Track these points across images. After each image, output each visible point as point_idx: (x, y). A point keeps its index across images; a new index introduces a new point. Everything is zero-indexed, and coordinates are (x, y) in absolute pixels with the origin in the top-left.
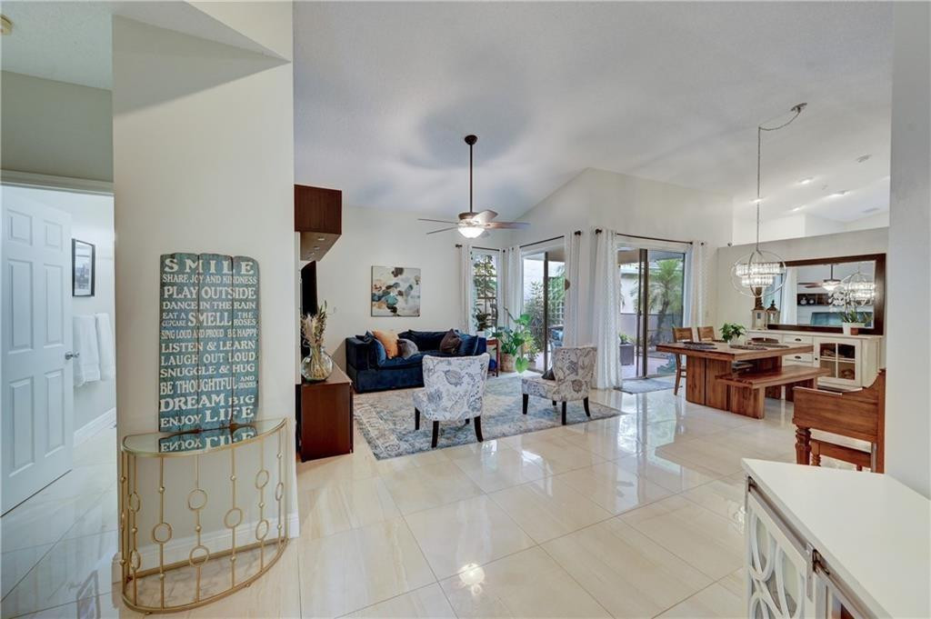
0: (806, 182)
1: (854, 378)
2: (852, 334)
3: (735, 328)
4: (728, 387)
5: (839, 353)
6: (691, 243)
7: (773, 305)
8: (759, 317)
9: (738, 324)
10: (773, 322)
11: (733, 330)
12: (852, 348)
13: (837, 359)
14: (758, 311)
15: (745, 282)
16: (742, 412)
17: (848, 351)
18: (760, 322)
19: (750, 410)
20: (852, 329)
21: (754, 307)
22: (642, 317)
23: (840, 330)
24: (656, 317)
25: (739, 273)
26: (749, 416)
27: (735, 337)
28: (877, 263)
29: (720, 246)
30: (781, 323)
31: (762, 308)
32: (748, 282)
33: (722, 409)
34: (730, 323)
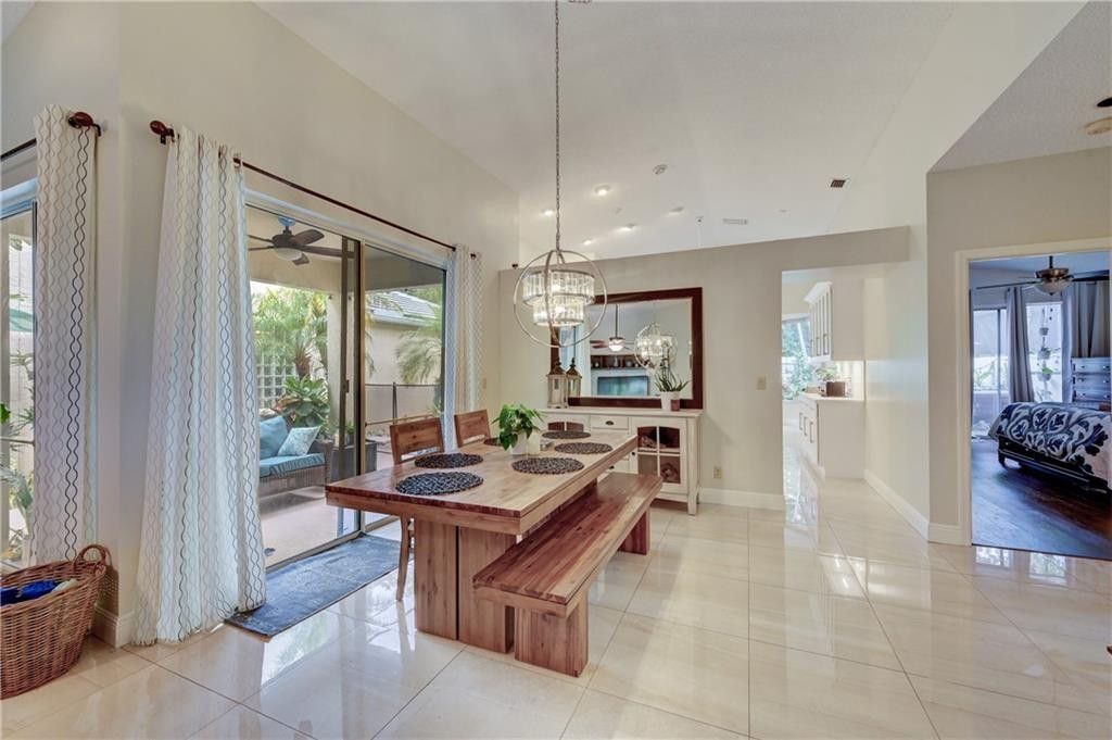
0: (603, 192)
1: (678, 480)
2: (673, 410)
3: (522, 416)
4: (509, 611)
5: (661, 442)
6: (454, 249)
7: (573, 366)
8: (556, 387)
9: (528, 407)
10: (573, 395)
11: (518, 421)
12: (676, 432)
13: (659, 451)
14: (555, 377)
15: (540, 315)
16: (540, 658)
17: (670, 437)
18: (558, 394)
19: (559, 653)
20: (673, 402)
21: (549, 371)
22: (350, 397)
23: (656, 404)
24: (433, 388)
25: (527, 294)
26: (556, 669)
27: (522, 436)
28: (693, 301)
29: (502, 268)
30: (583, 395)
31: (560, 371)
32: (544, 315)
33: (497, 649)
34: (512, 406)
